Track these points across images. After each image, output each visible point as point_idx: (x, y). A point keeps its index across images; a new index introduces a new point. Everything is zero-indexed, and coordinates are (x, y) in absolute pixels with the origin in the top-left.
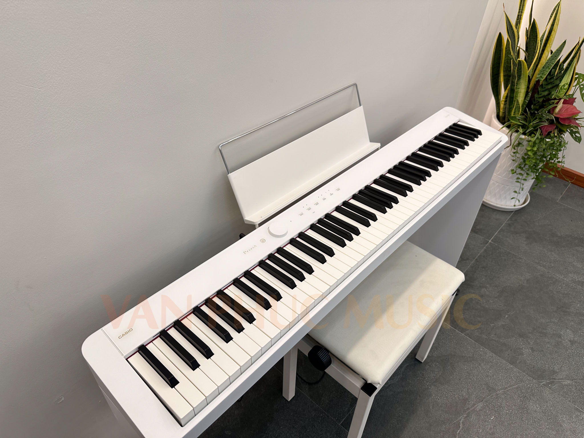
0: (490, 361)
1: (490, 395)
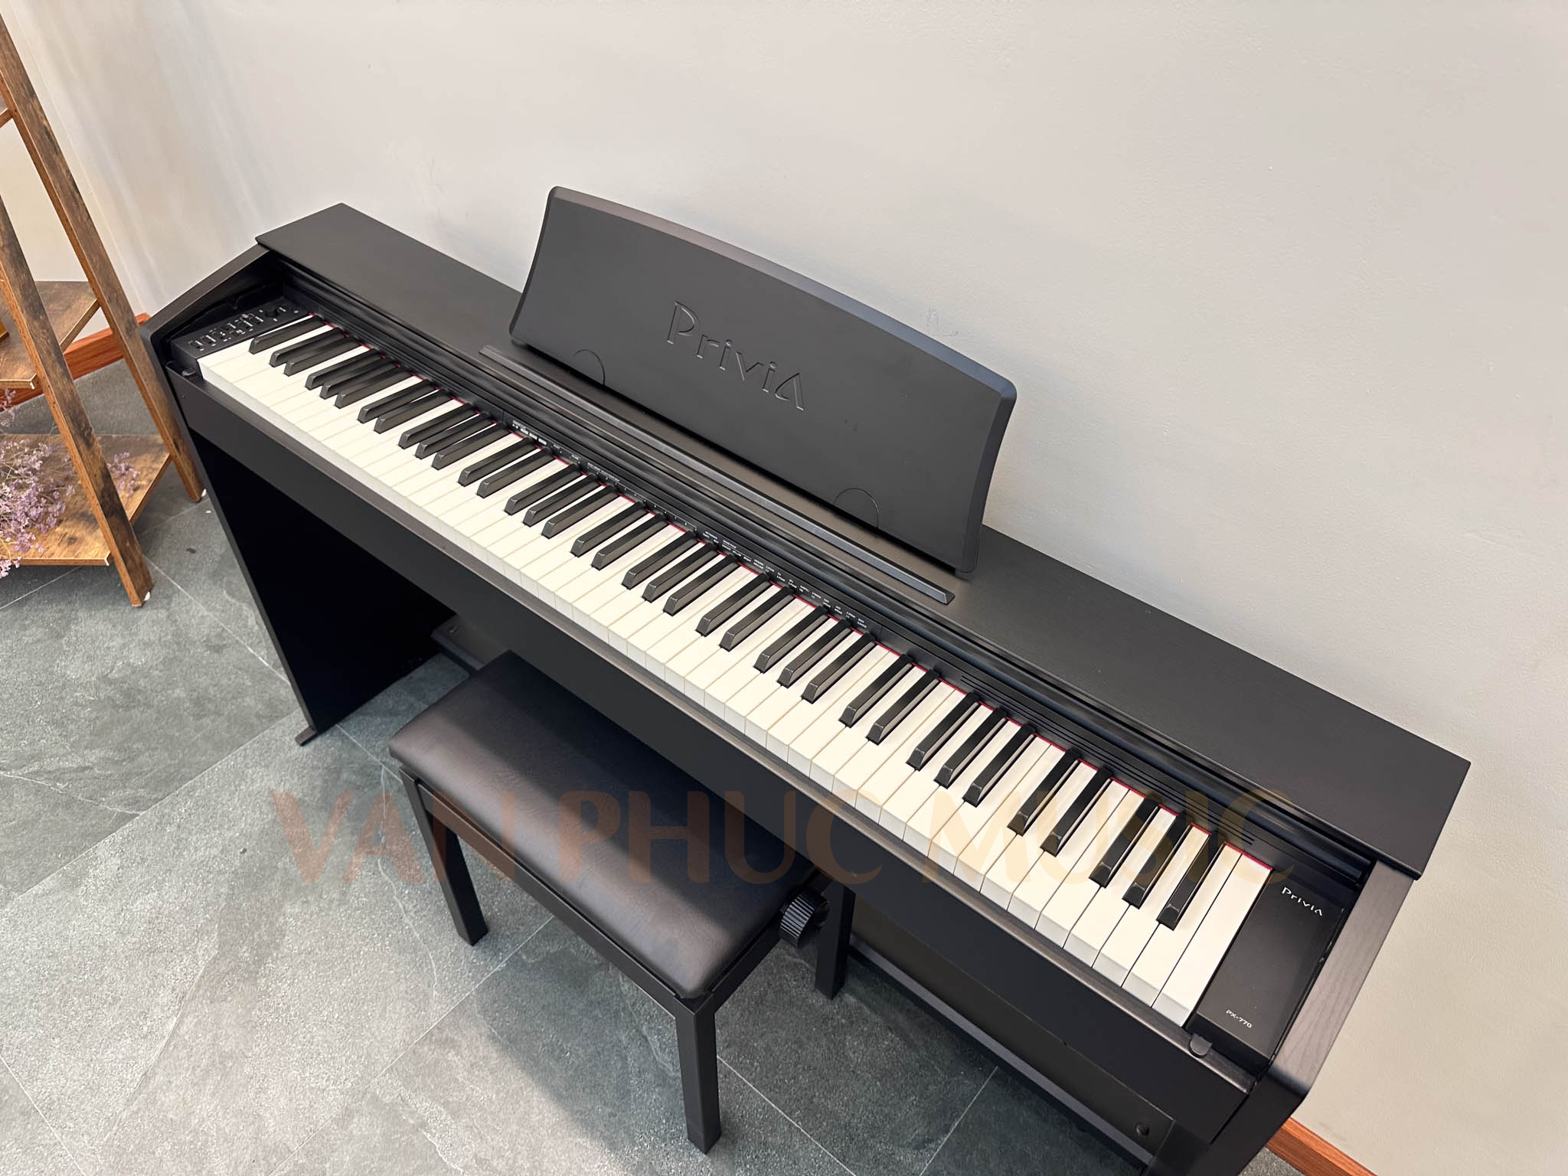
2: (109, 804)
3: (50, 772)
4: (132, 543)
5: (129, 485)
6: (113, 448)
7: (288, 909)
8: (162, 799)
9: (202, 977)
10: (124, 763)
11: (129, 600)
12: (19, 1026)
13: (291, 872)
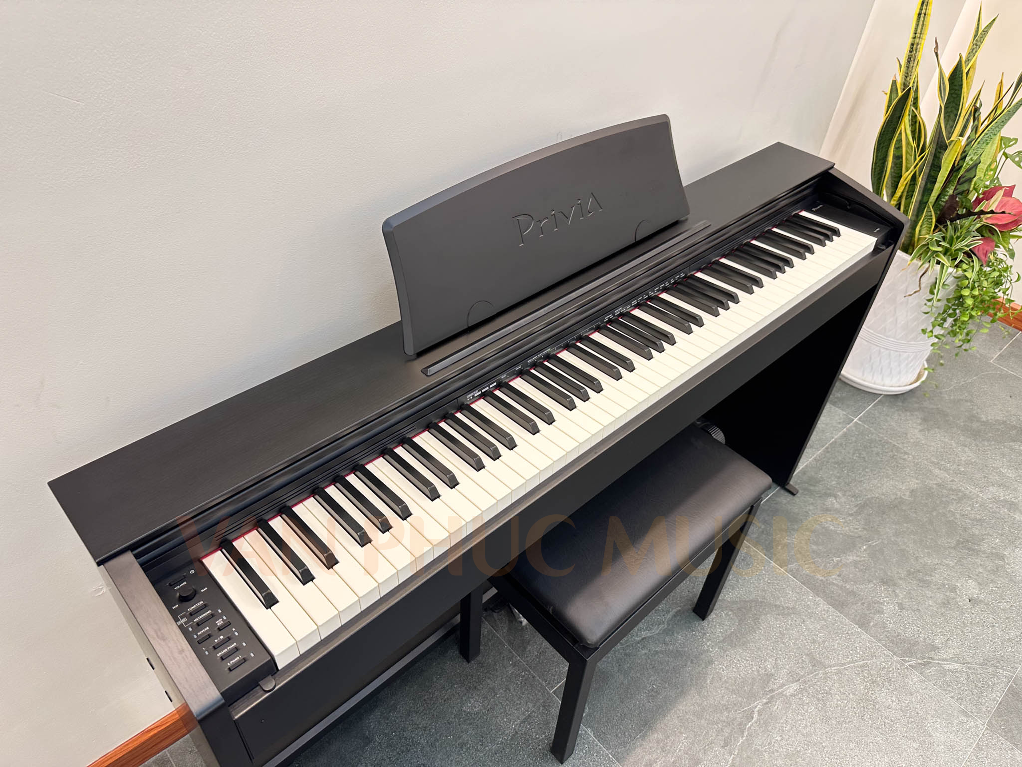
0: (823, 618)
1: (812, 673)
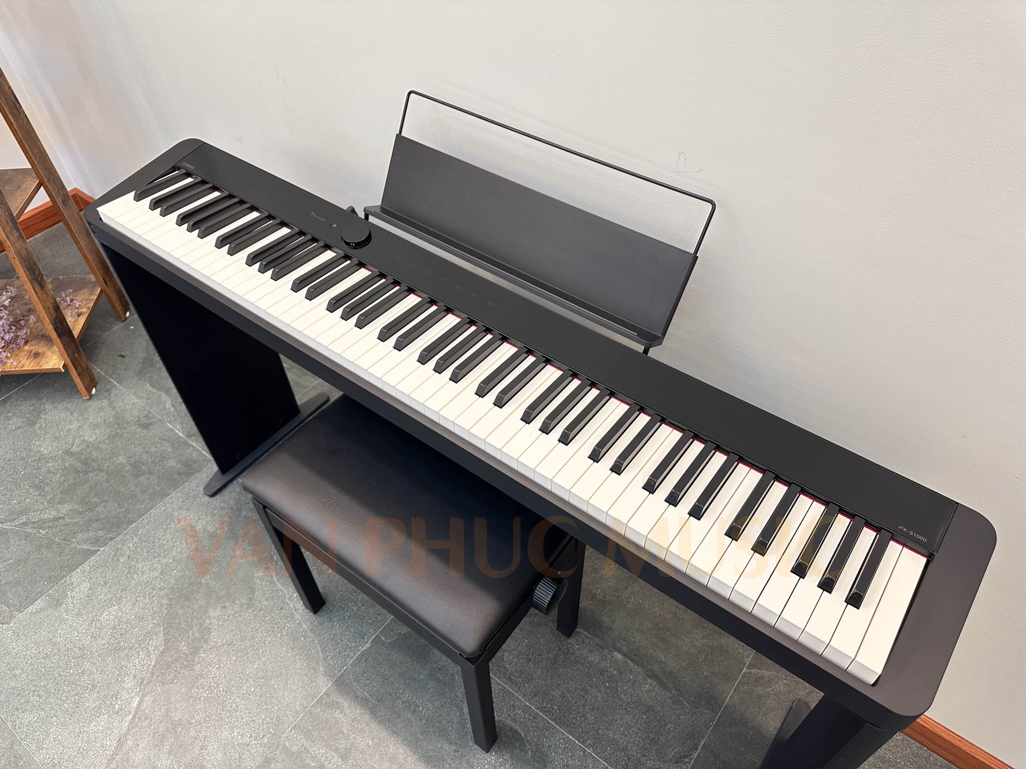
2: (78, 543)
3: (34, 523)
4: (79, 355)
5: (74, 313)
6: (61, 286)
7: (212, 613)
8: (115, 538)
9: (154, 666)
10: (87, 513)
11: (80, 394)
12: (27, 710)
13: (211, 586)
